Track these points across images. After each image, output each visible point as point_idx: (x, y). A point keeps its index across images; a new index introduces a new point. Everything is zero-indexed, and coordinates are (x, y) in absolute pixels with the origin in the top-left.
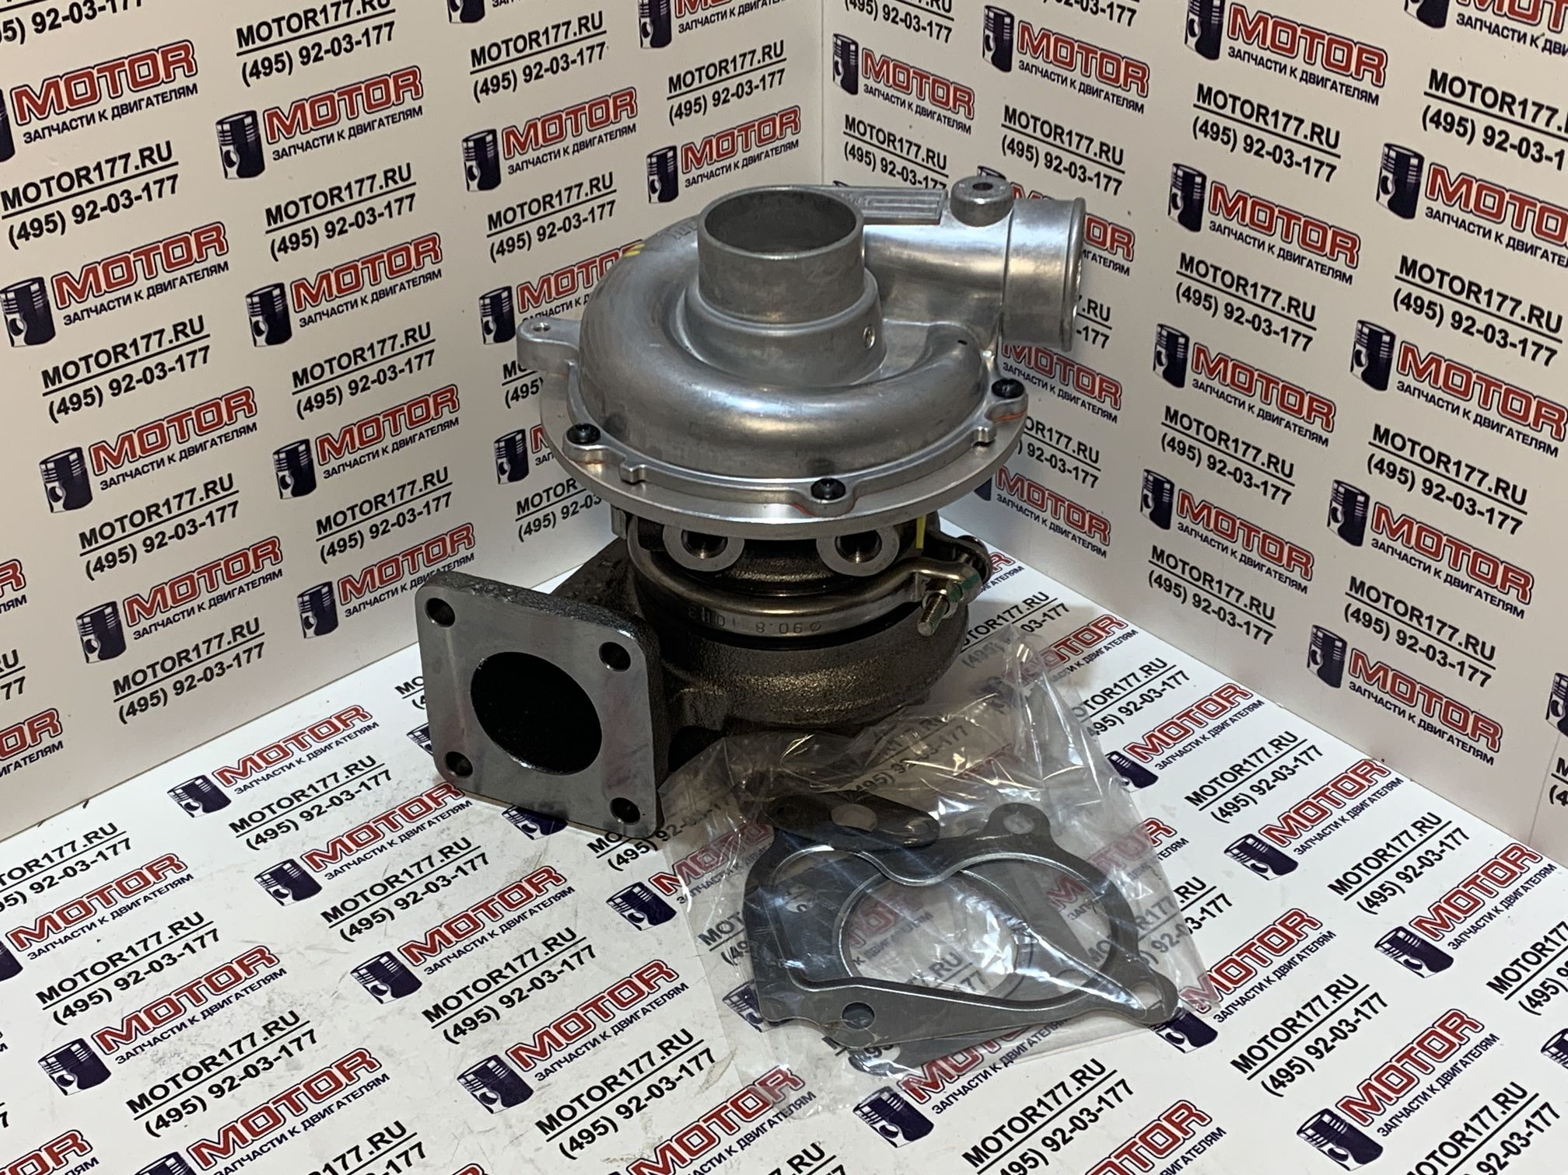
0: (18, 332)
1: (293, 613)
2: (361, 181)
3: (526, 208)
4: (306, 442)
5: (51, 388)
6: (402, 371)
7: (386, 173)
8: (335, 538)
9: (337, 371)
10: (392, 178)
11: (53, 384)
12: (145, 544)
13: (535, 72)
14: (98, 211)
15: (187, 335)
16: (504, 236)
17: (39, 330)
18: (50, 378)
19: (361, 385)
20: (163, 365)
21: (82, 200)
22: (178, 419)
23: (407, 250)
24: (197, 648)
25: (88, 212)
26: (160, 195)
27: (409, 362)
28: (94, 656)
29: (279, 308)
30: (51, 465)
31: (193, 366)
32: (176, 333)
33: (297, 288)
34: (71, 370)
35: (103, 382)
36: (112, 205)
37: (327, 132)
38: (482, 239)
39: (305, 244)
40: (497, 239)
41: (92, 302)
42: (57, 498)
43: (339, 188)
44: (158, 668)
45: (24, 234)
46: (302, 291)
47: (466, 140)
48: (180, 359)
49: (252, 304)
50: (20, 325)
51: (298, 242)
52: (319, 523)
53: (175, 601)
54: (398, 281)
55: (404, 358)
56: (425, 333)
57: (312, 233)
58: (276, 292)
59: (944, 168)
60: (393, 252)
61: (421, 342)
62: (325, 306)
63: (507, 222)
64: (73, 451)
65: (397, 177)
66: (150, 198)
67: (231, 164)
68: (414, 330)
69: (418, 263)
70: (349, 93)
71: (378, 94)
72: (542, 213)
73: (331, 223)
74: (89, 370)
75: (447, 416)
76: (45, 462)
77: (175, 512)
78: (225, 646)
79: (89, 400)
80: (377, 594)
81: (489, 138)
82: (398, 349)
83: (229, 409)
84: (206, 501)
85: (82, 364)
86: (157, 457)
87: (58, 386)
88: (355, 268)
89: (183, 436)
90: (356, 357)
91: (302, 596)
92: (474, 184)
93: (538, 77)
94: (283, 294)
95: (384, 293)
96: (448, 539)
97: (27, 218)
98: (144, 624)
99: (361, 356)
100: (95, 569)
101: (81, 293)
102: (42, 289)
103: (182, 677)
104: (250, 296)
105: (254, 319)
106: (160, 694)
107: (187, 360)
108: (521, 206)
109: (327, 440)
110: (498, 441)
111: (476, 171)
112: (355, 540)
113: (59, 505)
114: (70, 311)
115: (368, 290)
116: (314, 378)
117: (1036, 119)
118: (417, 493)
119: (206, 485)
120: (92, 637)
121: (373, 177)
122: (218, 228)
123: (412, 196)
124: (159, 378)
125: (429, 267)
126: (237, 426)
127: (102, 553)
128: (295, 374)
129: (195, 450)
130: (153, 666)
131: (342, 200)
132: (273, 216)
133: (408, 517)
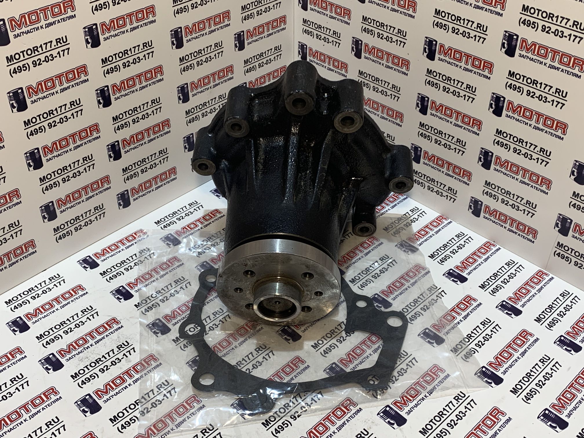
0: (14, 107)
1: (115, 201)
2: (135, 47)
3: (192, 55)
4: (118, 141)
5: (27, 127)
6: (150, 115)
7: (143, 44)
8: (129, 175)
9: (128, 116)
10: (146, 46)
11: (28, 125)
12: (62, 180)
13: (195, 5)
14: (41, 62)
15: (75, 106)
16: (185, 65)
17: (22, 106)
18: (27, 123)
19: (136, 120)
20: (66, 117)
21: (35, 59)
22: (73, 136)
23: (151, 71)
24: (82, 215)
25: (38, 63)
26: (64, 56)
27: (153, 111)
28: (46, 220)
29: (107, 94)
30: (28, 155)
31: (77, 116)
32: (71, 105)
33: (113, 87)
34: (34, 120)
35: (46, 124)
36: (46, 60)
37: (122, 30)
38: (177, 66)
39: (115, 71)
40: (182, 66)
41: (41, 95)
42: (31, 166)
43: (127, 50)
44: (69, 223)
45: (15, 72)
46: (115, 88)
47: (171, 31)
48: (73, 114)
49: (98, 93)
50: (15, 105)
51: (113, 70)
52: (123, 169)
53: (74, 199)
54: (148, 83)
55: (151, 110)
56: (158, 101)
57: (118, 67)
58: (106, 89)
59: (339, 37)
60: (146, 73)
61: (157, 104)
62: (123, 93)
63: (186, 60)
64: (36, 149)
65: (147, 46)
66: (60, 57)
67: (88, 43)
68: (154, 100)
69: (155, 76)
70: (130, 15)
71: (140, 16)
72: (198, 56)
73: (124, 63)
74: (40, 120)
75: (166, 130)
76: (26, 153)
77: (73, 168)
78: (92, 214)
79: (41, 130)
80: (144, 193)
81: (179, 30)
82: (149, 107)
83: (91, 131)
84: (83, 164)
85: (38, 118)
86: (65, 150)
87: (29, 126)
88: (133, 78)
89: (75, 141)
90: (134, 110)
91: (118, 195)
92: (174, 47)
93: (196, 7)
94: (108, 89)
95: (143, 87)
96: (168, 173)
97: (16, 66)
98: (63, 208)
99: (136, 110)
100: (45, 190)
101: (36, 92)
102: (22, 91)
103: (77, 225)
104: (97, 90)
105: (98, 99)
106: (70, 232)
107: (75, 115)
108: (191, 54)
109: (125, 140)
110: (184, 138)
111: (175, 42)
112: (136, 175)
113: (31, 169)
114: (33, 99)
115: (138, 86)
116: (120, 119)
117: (374, 20)
118: (157, 157)
119: (83, 158)
120: (45, 214)
121: (139, 46)
122: (84, 67)
123: (153, 52)
124: (65, 121)
125: (159, 77)
126: (93, 137)
127: (48, 184)
128: (113, 118)
129: (79, 146)
130: (67, 223)
131: (128, 54)
132: (104, 61)
133: (154, 166)
